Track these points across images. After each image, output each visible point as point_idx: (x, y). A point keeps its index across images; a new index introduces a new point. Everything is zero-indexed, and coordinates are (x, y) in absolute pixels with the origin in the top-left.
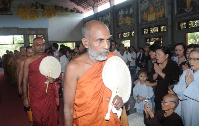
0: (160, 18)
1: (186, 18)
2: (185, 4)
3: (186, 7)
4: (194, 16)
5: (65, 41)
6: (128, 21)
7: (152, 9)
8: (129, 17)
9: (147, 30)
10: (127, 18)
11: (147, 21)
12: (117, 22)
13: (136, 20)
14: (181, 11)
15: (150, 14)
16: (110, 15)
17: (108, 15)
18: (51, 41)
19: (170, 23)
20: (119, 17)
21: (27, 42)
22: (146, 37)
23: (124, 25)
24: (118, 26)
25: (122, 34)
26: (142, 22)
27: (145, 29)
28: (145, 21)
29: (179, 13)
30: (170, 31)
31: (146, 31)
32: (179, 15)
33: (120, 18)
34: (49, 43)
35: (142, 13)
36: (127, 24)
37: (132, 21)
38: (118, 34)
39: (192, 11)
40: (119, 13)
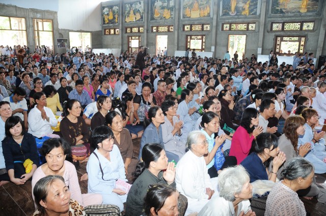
0: (204, 16)
1: (230, 21)
2: (230, 8)
3: (230, 10)
4: (237, 20)
5: (79, 30)
6: (167, 14)
7: (196, 5)
8: (168, 10)
9: (189, 26)
10: (166, 10)
11: (190, 17)
12: (152, 14)
13: (177, 15)
14: (226, 14)
15: (193, 10)
16: (142, 4)
17: (140, 3)
18: (62, 29)
19: (214, 24)
20: (155, 8)
21: (31, 29)
22: (188, 34)
23: (161, 19)
24: (153, 19)
25: (157, 27)
26: (184, 17)
27: (186, 25)
28: (187, 17)
29: (224, 15)
30: (214, 31)
31: (187, 28)
32: (224, 17)
33: (156, 10)
34: (60, 32)
35: (185, 8)
36: (165, 17)
37: (171, 15)
38: (152, 27)
39: (236, 15)
40: (156, 4)
